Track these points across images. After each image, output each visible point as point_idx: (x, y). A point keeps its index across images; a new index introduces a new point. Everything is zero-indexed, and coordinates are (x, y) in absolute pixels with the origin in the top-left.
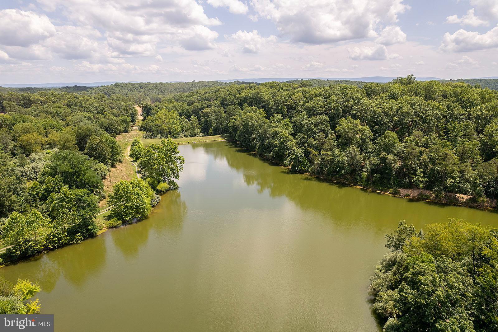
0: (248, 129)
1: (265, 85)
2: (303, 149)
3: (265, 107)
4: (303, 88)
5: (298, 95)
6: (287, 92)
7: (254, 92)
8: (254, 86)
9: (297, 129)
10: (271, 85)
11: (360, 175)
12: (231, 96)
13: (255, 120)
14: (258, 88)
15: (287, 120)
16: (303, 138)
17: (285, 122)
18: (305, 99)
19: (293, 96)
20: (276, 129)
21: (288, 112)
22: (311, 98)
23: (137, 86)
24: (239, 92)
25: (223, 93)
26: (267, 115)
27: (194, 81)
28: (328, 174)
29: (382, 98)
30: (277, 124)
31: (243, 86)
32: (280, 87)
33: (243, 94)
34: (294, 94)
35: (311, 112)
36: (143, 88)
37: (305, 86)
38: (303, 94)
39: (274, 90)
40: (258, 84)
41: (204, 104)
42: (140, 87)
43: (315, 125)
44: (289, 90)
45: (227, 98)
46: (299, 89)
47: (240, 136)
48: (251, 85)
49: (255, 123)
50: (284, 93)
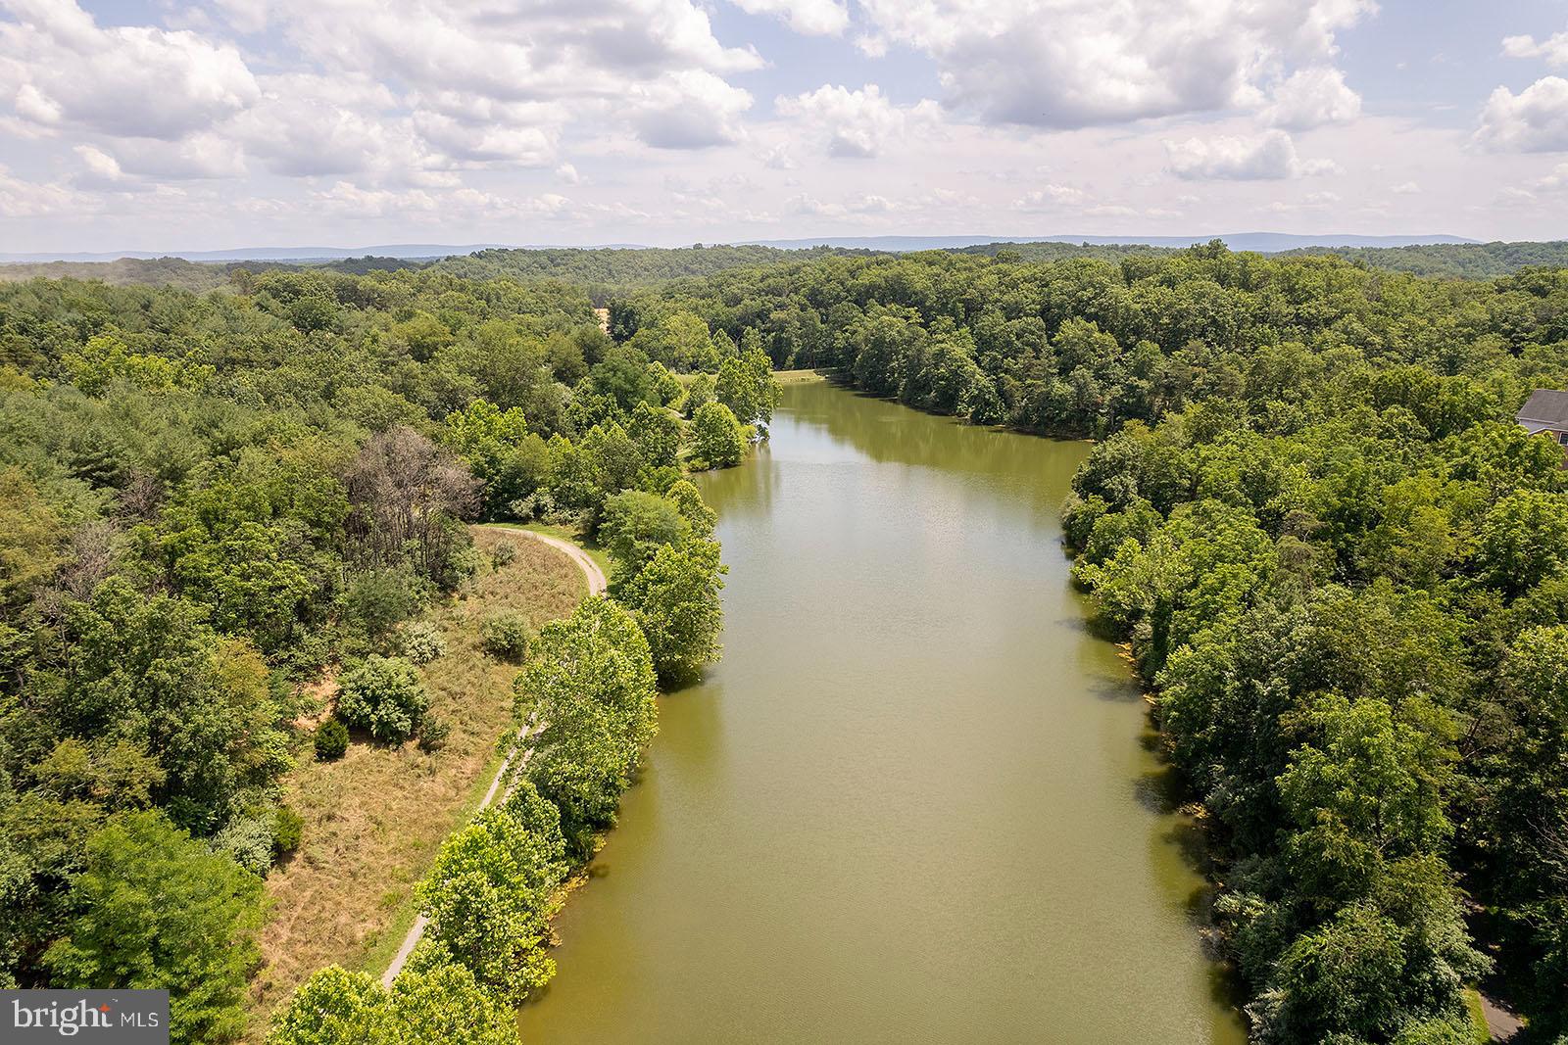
0: (882, 349)
1: (915, 258)
2: (994, 380)
3: (919, 304)
4: (1000, 265)
5: (989, 280)
6: (964, 275)
7: (889, 273)
8: (886, 262)
9: (984, 343)
10: (930, 260)
11: (1094, 420)
12: (833, 285)
13: (898, 332)
14: (899, 264)
15: (965, 330)
16: (995, 359)
17: (960, 334)
18: (1003, 288)
19: (977, 282)
20: (943, 345)
21: (967, 315)
22: (1015, 286)
23: (544, 259)
24: (852, 274)
25: (811, 276)
26: (923, 321)
27: (698, 247)
28: (1039, 424)
29: (1150, 283)
30: (945, 336)
31: (863, 260)
32: (951, 263)
33: (865, 279)
34: (979, 277)
35: (1012, 312)
36: (558, 265)
37: (1006, 261)
38: (999, 278)
39: (936, 269)
40: (896, 256)
41: (766, 303)
42: (552, 262)
43: (1019, 337)
44: (970, 269)
45: (825, 289)
46: (991, 268)
47: (862, 367)
48: (881, 258)
49: (898, 338)
50: (959, 275)
